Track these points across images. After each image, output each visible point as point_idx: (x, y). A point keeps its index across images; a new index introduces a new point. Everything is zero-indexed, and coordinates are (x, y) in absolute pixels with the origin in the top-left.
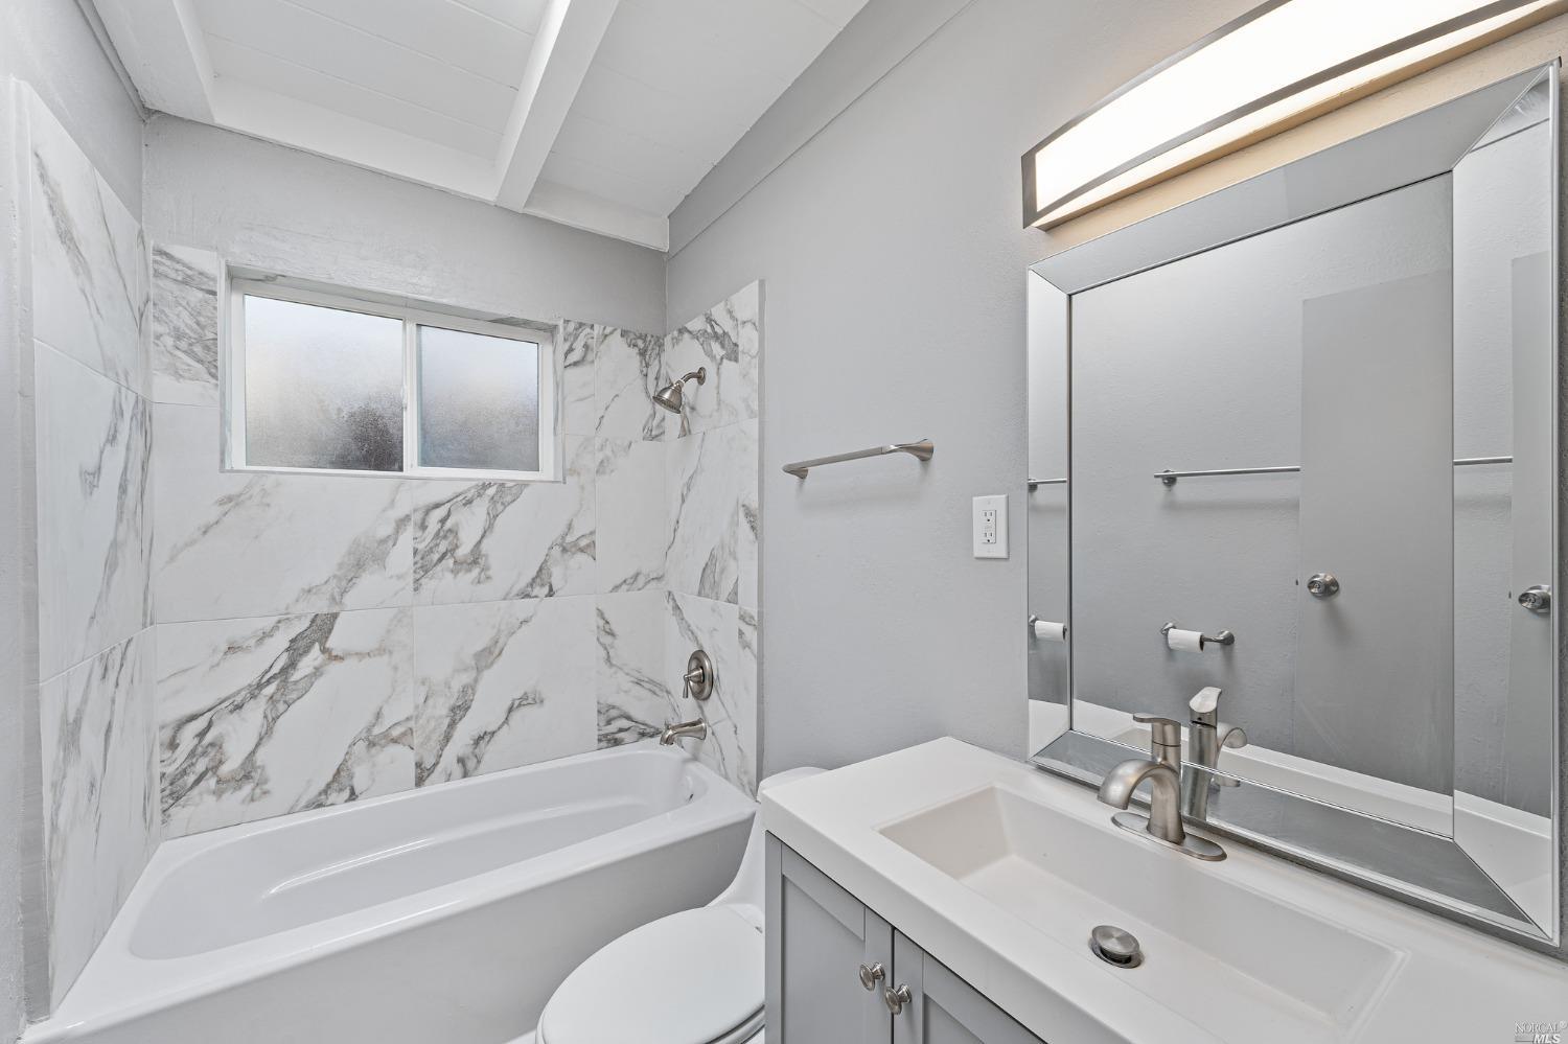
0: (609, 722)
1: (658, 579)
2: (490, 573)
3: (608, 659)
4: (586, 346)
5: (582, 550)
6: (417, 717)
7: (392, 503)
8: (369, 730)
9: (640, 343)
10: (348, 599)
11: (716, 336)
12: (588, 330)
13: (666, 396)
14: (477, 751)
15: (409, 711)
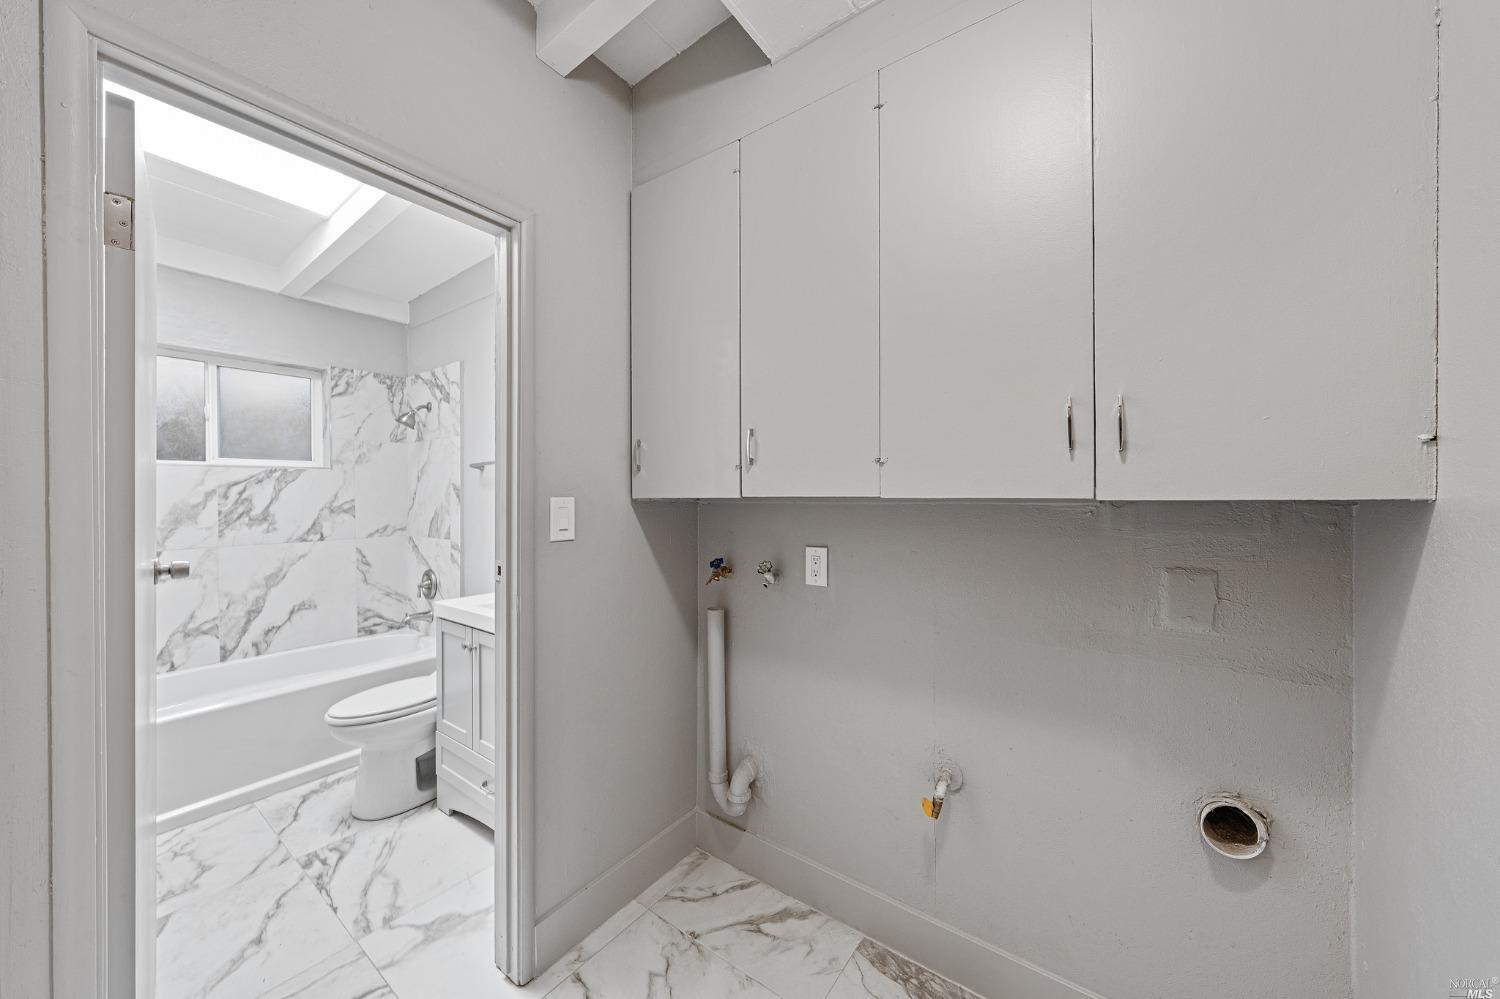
0: (366, 620)
1: (403, 529)
2: (277, 526)
3: (365, 580)
4: (348, 384)
5: (345, 511)
6: (221, 618)
7: (202, 482)
8: (185, 626)
9: (388, 381)
10: (168, 543)
11: (438, 386)
12: (349, 373)
13: (404, 419)
14: (267, 639)
15: (216, 613)
